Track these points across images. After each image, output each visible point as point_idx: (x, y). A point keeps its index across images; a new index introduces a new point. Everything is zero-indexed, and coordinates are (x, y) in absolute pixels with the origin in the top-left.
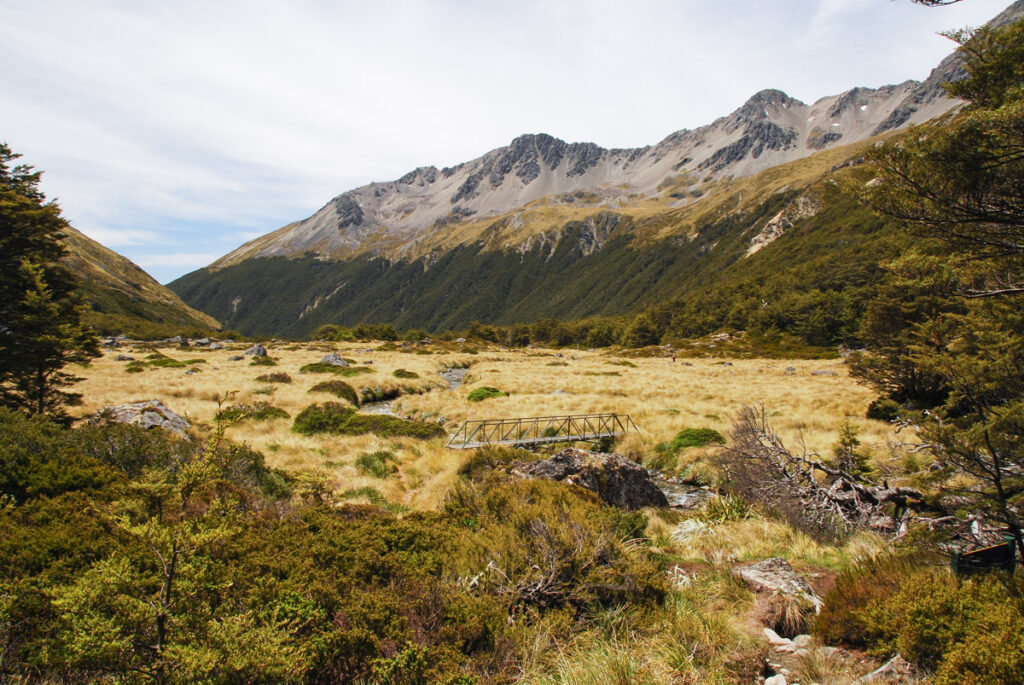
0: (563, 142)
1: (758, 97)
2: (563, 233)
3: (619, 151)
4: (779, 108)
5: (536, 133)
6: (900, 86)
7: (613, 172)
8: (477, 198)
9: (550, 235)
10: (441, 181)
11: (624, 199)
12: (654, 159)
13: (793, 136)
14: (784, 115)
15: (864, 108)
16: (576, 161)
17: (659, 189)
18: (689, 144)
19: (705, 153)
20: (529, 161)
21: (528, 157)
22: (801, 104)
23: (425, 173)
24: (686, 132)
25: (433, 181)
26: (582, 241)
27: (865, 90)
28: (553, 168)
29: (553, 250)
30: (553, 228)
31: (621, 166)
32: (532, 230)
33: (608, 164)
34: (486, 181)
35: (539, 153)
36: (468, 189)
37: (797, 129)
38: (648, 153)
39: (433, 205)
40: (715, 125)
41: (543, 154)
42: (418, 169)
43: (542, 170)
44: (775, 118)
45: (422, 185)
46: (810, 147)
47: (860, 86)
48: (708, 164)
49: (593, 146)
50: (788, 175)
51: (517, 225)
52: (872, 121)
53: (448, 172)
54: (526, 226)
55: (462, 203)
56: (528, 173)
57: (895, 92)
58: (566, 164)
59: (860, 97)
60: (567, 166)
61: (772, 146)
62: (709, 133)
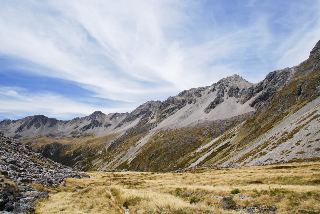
0: (47, 118)
1: (95, 113)
2: (45, 147)
3: (62, 121)
4: (100, 116)
5: (40, 115)
6: (125, 113)
7: (60, 127)
8: (23, 132)
9: (42, 147)
10: (12, 124)
11: (61, 137)
12: (70, 124)
13: (101, 124)
14: (100, 118)
15: (117, 118)
16: (50, 123)
17: (70, 134)
18: (79, 122)
19: (82, 126)
20: (38, 123)
21: (38, 122)
22: (105, 115)
23: (7, 121)
24: (79, 118)
25: (9, 124)
26: (50, 150)
27: (118, 113)
28: (44, 125)
29: (43, 151)
30: (43, 145)
31: (62, 125)
32: (38, 146)
33: (59, 125)
34: (25, 127)
35: (41, 120)
36: (20, 129)
37: (103, 122)
38: (69, 122)
39: (10, 132)
40: (85, 118)
41: (42, 120)
42: (5, 120)
43: (41, 125)
44: (98, 118)
45: (6, 125)
46: (105, 127)
47: (117, 112)
48: (82, 129)
49: (55, 119)
50: (92, 143)
51: (34, 144)
52: (118, 122)
53: (14, 122)
54: (36, 144)
55: (18, 133)
56: (38, 126)
57: (124, 115)
58: (48, 124)
59: (117, 115)
60: (48, 125)
61: (97, 126)
62: (83, 120)
